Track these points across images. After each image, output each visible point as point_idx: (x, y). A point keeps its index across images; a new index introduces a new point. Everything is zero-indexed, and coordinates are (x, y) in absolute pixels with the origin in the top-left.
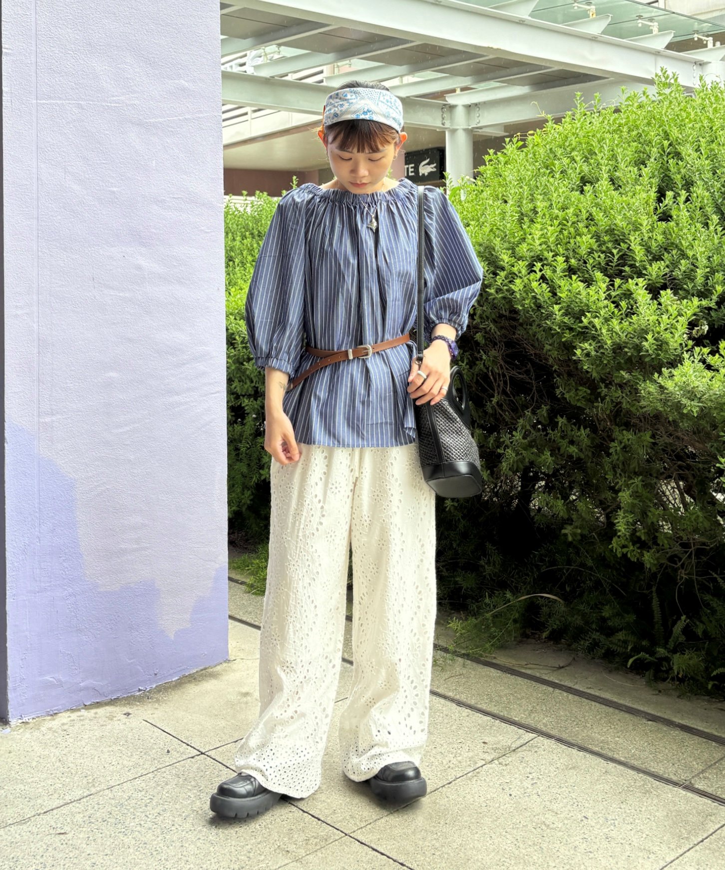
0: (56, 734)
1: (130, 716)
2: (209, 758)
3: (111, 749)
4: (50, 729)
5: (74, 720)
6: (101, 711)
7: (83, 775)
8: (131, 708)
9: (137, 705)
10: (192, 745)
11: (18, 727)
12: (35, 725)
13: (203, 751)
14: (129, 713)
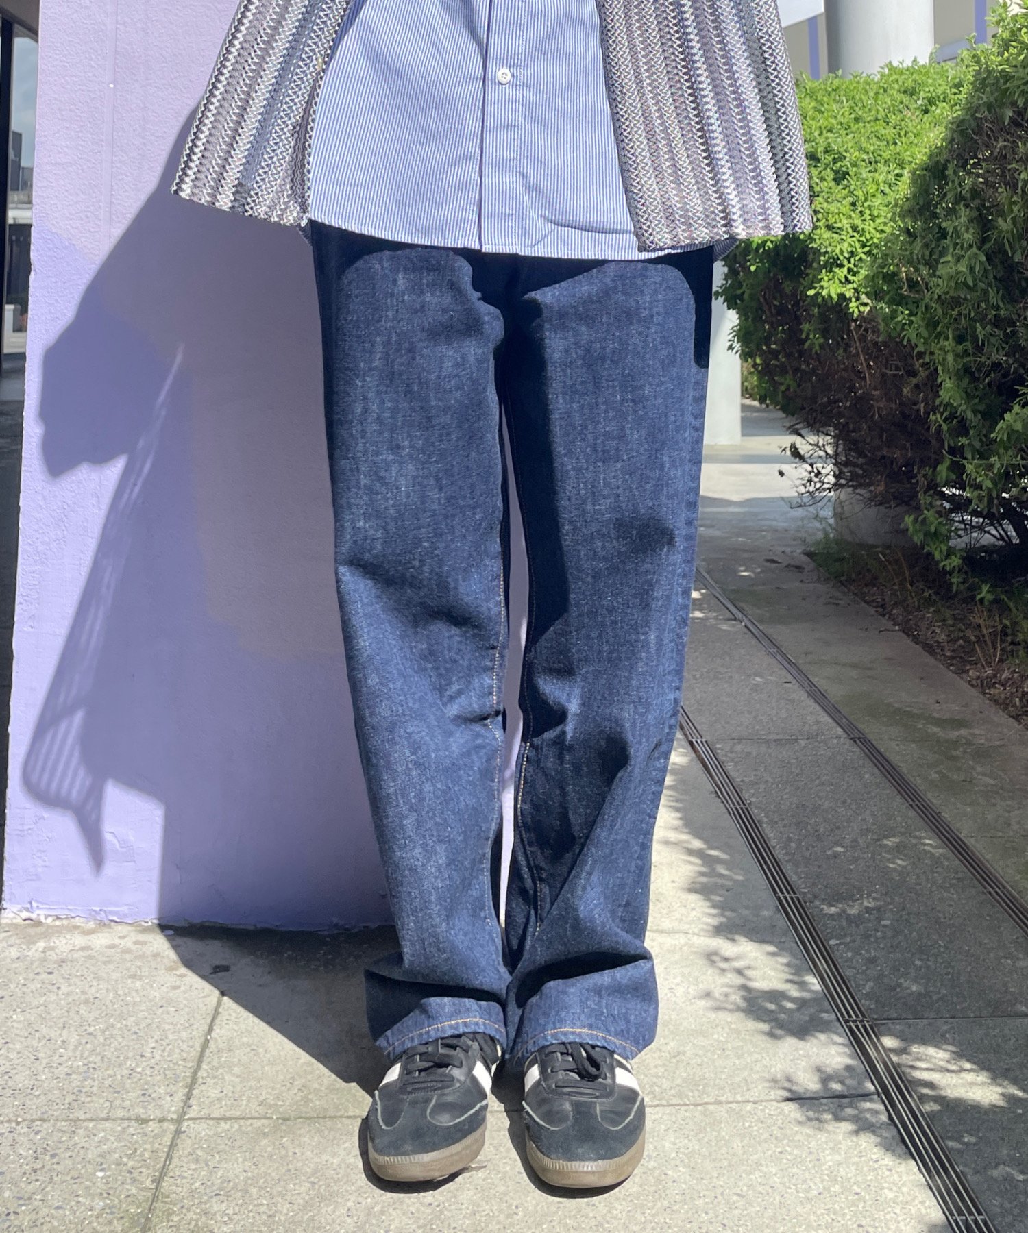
0: (36, 964)
2: (168, 1139)
4: (46, 950)
6: (191, 946)
10: (194, 1092)
11: (12, 924)
12: (42, 934)
13: (192, 1113)
14: (226, 969)
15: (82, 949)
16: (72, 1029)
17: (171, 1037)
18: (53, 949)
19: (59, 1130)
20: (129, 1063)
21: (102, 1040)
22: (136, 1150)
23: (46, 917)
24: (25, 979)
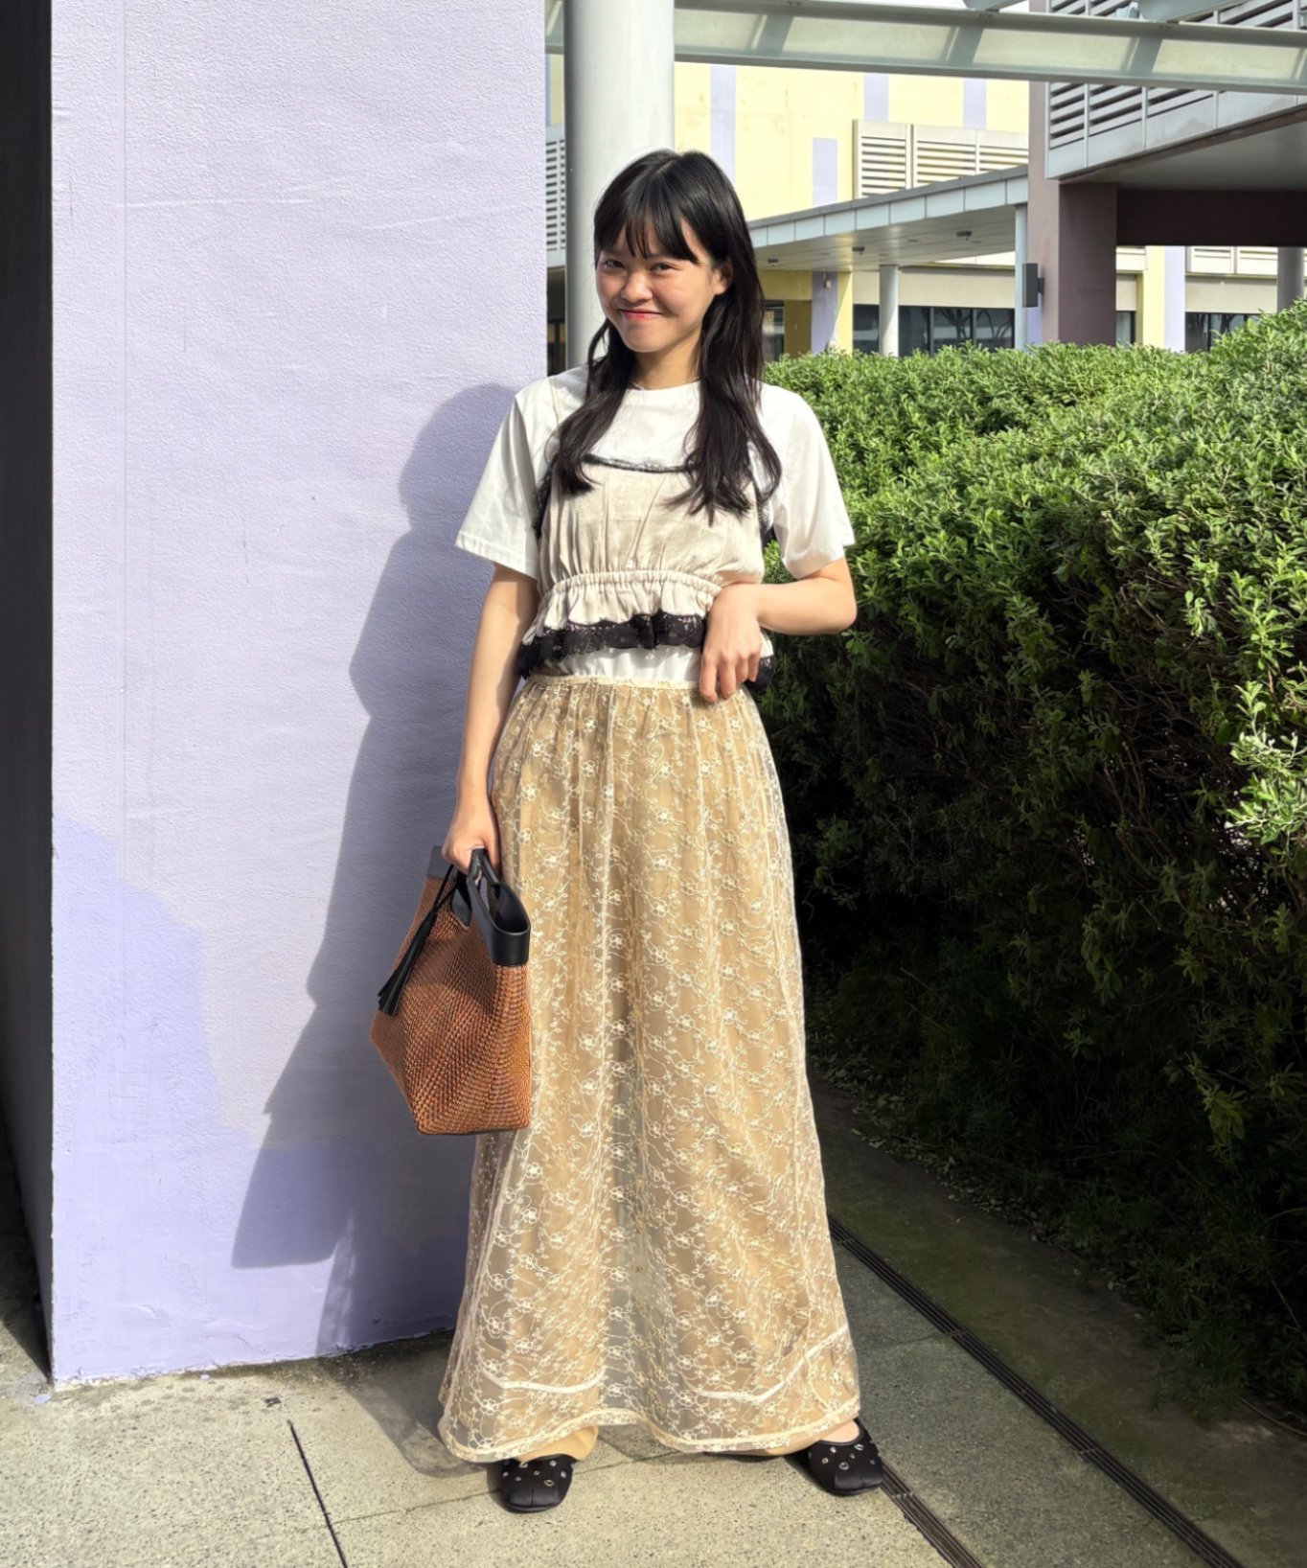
0: (116, 1423)
1: (277, 1406)
2: (330, 1539)
3: (179, 1477)
4: (114, 1409)
5: (168, 1397)
6: (233, 1386)
7: (88, 1526)
8: (293, 1388)
9: (309, 1381)
10: (325, 1502)
11: (66, 1392)
12: (99, 1395)
13: (333, 1518)
14: (276, 1401)
15: (146, 1403)
16: (191, 1471)
17: (275, 1464)
18: (119, 1407)
19: (243, 1549)
20: (257, 1490)
21: (221, 1476)
22: (313, 1553)
23: (94, 1380)
24: (118, 1437)
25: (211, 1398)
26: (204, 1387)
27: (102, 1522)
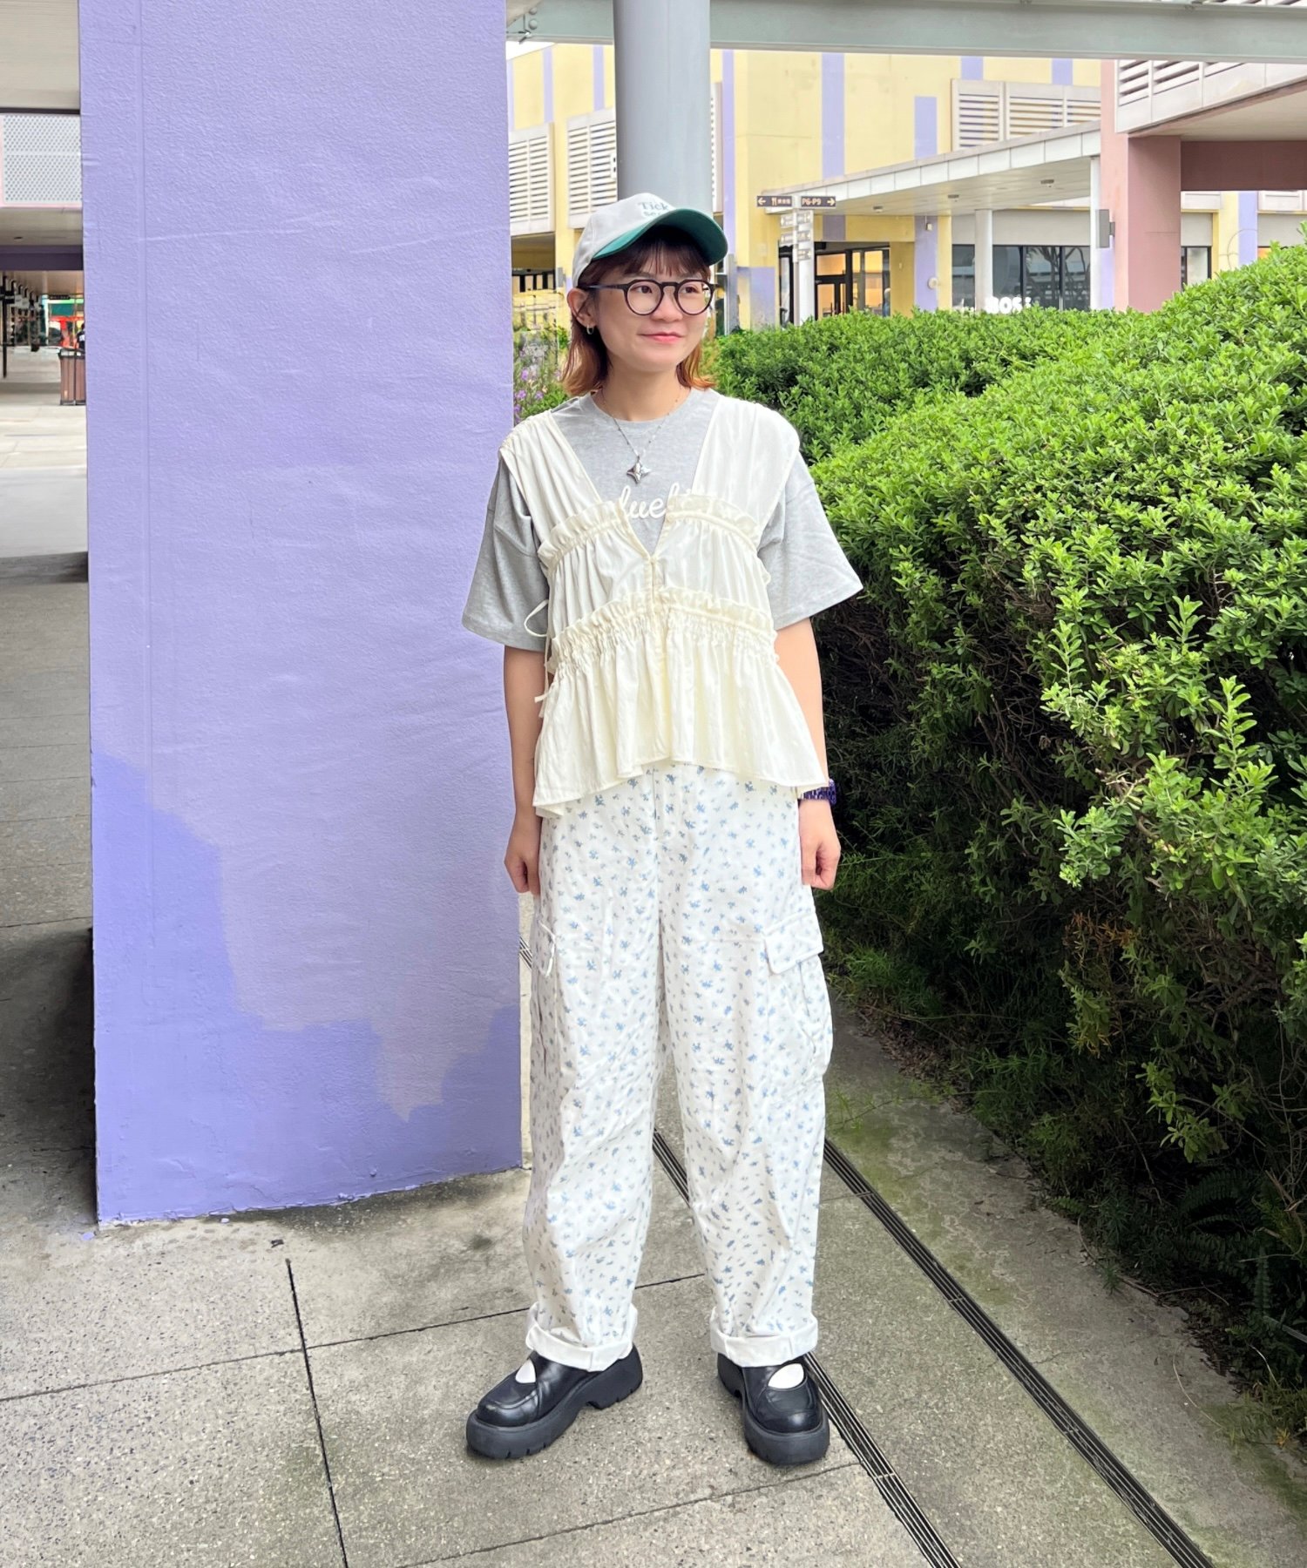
0: (144, 1258)
1: (280, 1247)
2: (302, 1361)
3: (188, 1306)
4: (147, 1246)
6: (246, 1230)
8: (296, 1231)
9: (310, 1228)
10: (304, 1330)
11: (108, 1231)
12: (134, 1235)
13: (309, 1344)
14: (281, 1242)
15: (171, 1242)
16: (199, 1301)
17: (270, 1296)
19: (230, 1368)
21: (223, 1306)
22: (286, 1373)
23: (132, 1222)
24: (143, 1270)
25: (226, 1239)
26: (222, 1229)
27: (119, 1341)
